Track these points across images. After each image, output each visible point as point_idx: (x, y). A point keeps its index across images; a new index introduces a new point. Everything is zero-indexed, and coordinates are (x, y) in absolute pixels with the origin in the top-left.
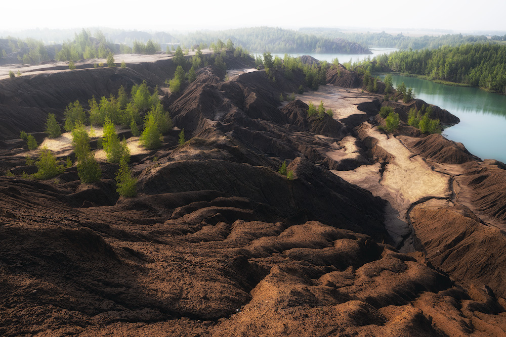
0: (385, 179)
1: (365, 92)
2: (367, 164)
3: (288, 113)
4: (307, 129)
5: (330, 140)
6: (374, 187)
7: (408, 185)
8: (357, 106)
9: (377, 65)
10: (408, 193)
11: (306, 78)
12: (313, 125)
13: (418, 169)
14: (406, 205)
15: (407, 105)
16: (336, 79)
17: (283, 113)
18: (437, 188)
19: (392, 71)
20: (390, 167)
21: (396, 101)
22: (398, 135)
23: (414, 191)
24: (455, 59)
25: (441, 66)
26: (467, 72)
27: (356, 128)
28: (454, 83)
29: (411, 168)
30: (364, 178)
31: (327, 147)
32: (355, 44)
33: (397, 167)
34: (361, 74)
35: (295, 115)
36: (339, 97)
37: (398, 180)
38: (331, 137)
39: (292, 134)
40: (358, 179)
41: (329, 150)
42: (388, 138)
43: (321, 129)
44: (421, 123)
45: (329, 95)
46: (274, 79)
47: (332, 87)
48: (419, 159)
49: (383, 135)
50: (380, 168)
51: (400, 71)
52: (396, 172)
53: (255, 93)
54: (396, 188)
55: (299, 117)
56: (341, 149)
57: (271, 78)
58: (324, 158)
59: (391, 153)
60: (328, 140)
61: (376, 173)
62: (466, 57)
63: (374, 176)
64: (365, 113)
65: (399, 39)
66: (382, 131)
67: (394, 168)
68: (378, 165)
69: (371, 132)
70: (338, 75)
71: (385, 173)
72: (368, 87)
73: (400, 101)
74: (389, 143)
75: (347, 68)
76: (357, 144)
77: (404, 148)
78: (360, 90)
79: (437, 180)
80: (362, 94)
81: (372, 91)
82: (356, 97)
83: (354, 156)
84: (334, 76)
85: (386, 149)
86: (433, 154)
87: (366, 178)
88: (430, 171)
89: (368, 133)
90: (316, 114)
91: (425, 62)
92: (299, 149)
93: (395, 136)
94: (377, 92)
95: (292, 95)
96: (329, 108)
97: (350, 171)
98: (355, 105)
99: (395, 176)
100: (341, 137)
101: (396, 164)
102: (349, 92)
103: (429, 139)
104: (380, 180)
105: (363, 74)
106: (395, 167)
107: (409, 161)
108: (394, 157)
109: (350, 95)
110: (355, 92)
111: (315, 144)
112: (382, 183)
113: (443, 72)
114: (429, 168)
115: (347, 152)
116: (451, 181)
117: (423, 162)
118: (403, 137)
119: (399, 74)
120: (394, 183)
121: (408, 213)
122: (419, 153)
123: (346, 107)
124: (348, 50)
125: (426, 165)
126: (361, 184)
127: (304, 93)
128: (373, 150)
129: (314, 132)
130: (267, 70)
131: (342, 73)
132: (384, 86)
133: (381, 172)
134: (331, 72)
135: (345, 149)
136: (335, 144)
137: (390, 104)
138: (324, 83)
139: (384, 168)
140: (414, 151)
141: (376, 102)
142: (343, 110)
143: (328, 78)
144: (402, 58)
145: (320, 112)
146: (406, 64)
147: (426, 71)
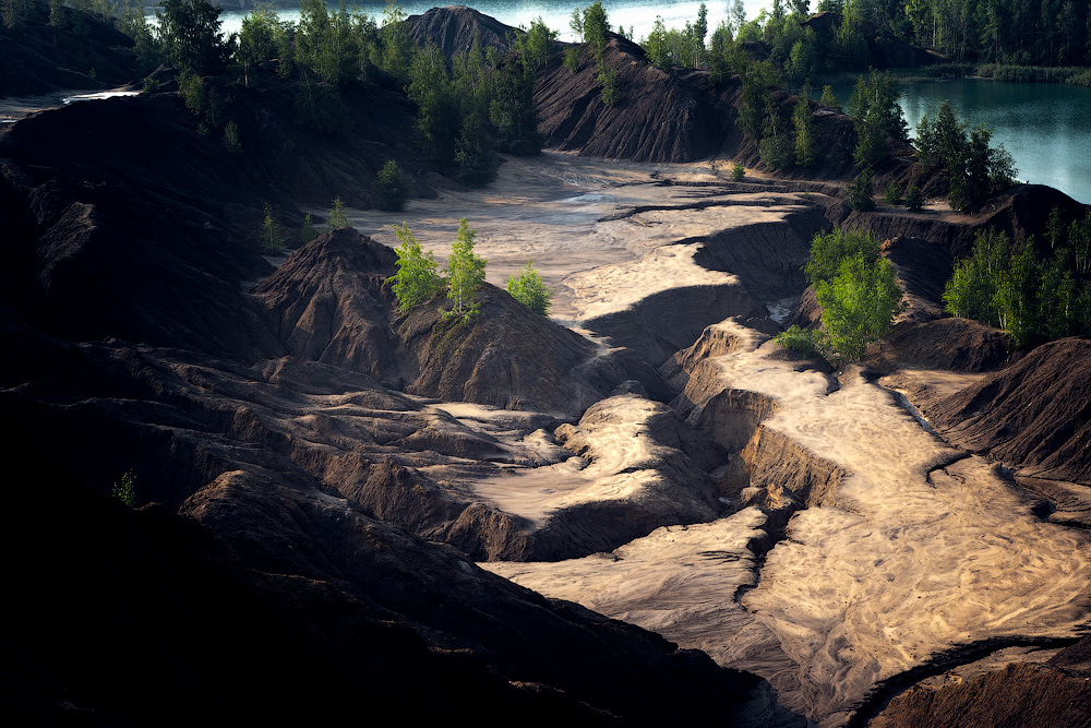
0: (771, 579)
1: (749, 173)
2: (687, 520)
3: (286, 304)
4: (395, 380)
5: (513, 424)
6: (706, 618)
7: (885, 598)
8: (693, 248)
9: (844, 32)
10: (879, 634)
11: (422, 124)
12: (423, 355)
13: (956, 521)
15: (970, 220)
16: (592, 121)
17: (260, 305)
18: (1042, 599)
19: (932, 59)
20: (810, 522)
21: (916, 206)
22: (891, 369)
23: (915, 621)
27: (679, 358)
29: (922, 517)
30: (659, 584)
31: (485, 454)
33: (848, 521)
34: (727, 83)
35: (329, 310)
36: (607, 209)
37: (839, 580)
38: (523, 406)
39: (297, 407)
40: (622, 594)
41: (497, 472)
42: (834, 387)
43: (465, 372)
44: (1003, 295)
45: (550, 206)
46: (231, 134)
47: (575, 163)
48: (979, 472)
49: (807, 375)
50: (752, 534)
51: (973, 57)
52: (839, 546)
53: (89, 208)
54: (818, 614)
55: (355, 324)
56: (564, 459)
57: (217, 133)
58: (457, 509)
59: (830, 456)
60: (500, 425)
61: (730, 557)
63: (714, 569)
64: (730, 280)
66: (803, 356)
67: (833, 527)
68: (752, 515)
69: (742, 365)
70: (606, 96)
71: (780, 554)
72: (767, 149)
73: (938, 205)
74: (829, 413)
75: (653, 53)
76: (654, 430)
77: (907, 428)
78: (728, 167)
79: (1051, 562)
80: (738, 184)
81: (790, 167)
82: (700, 207)
83: (628, 488)
84: (580, 105)
85: (806, 440)
86: (1049, 446)
87: (668, 584)
88: (1024, 524)
89: (728, 375)
90: (434, 293)
92: (329, 477)
93: (871, 377)
94: (815, 167)
95: (338, 217)
96: (524, 271)
97: (591, 560)
98: (688, 241)
99: (828, 563)
100: (578, 405)
101: (848, 508)
102: (667, 183)
103: (1032, 366)
105: (736, 83)
106: (840, 520)
107: (920, 486)
108: (844, 474)
109: (668, 195)
110: (699, 178)
111: (420, 446)
112: (753, 599)
114: (1022, 509)
115: (591, 472)
117: (998, 485)
118: (916, 376)
119: (971, 71)
120: (813, 594)
122: (985, 443)
123: (633, 257)
125: (1009, 499)
126: (636, 614)
127: (414, 204)
128: (749, 455)
129: (433, 393)
130: (190, 87)
131: (623, 84)
132: (849, 131)
133: (759, 549)
134: (570, 85)
135: (587, 458)
136: (537, 442)
137: (883, 228)
138: (527, 143)
139: (775, 530)
140: (960, 437)
141: (807, 223)
142: (615, 272)
143: (551, 119)
145: (455, 280)
146: (1003, 12)
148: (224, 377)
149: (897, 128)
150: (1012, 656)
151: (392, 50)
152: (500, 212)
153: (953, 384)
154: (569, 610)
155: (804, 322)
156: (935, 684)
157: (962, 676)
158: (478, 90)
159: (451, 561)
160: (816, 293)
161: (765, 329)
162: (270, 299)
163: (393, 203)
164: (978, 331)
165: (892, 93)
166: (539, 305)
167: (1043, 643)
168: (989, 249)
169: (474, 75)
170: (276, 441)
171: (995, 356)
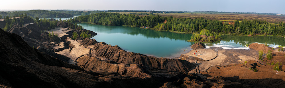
2: (66, 49)
4: (49, 41)
6: (67, 55)
7: (78, 53)
8: (66, 33)
10: (77, 55)
11: (50, 25)
12: (50, 39)
13: (81, 48)
14: (76, 58)
16: (60, 25)
18: (86, 52)
19: (79, 22)
20: (73, 49)
27: (65, 39)
28: (96, 24)
29: (79, 48)
30: (65, 53)
31: (54, 45)
32: (68, 14)
36: (61, 30)
37: (75, 52)
38: (56, 42)
39: (43, 42)
40: (62, 53)
43: (53, 40)
44: (83, 35)
45: (58, 30)
47: (59, 28)
48: (82, 45)
52: (75, 50)
54: (74, 54)
55: (46, 37)
57: (39, 26)
58: (52, 49)
61: (69, 51)
64: (68, 35)
66: (72, 39)
68: (70, 49)
69: (69, 40)
71: (71, 51)
72: (70, 27)
73: (80, 30)
74: (74, 42)
75: (64, 21)
76: (64, 44)
77: (78, 43)
78: (68, 28)
79: (87, 50)
81: (71, 28)
82: (66, 30)
83: (62, 47)
85: (73, 44)
86: (86, 44)
88: (85, 48)
91: (88, 19)
92: (45, 47)
93: (76, 40)
94: (73, 28)
95: (45, 31)
96: (56, 34)
100: (59, 42)
102: (64, 29)
103: (85, 39)
106: (75, 49)
107: (79, 46)
108: (75, 46)
111: (50, 45)
112: (70, 53)
116: (91, 50)
117: (84, 46)
118: (79, 40)
119: (81, 22)
121: (76, 60)
123: (63, 33)
124: (66, 16)
126: (63, 55)
128: (69, 45)
129: (51, 42)
130: (37, 23)
131: (62, 23)
134: (59, 23)
135: (60, 45)
136: (57, 44)
137: (77, 31)
138: (56, 27)
139: (71, 49)
141: (72, 31)
142: (61, 34)
143: (58, 25)
144: (81, 18)
145: (52, 35)
146: (83, 19)
147: (88, 21)
148: (39, 40)
149: (77, 26)
151: (49, 21)
152: (55, 31)
153: (81, 40)
154: (59, 54)
155: (72, 37)
156: (81, 58)
158: (54, 23)
159: (52, 52)
160: (73, 35)
161: (70, 38)
162: (41, 36)
163: (49, 30)
164: (82, 37)
165: (77, 24)
166: (57, 36)
167: (86, 55)
168: (83, 33)
169: (53, 22)
170: (42, 44)
171: (83, 39)
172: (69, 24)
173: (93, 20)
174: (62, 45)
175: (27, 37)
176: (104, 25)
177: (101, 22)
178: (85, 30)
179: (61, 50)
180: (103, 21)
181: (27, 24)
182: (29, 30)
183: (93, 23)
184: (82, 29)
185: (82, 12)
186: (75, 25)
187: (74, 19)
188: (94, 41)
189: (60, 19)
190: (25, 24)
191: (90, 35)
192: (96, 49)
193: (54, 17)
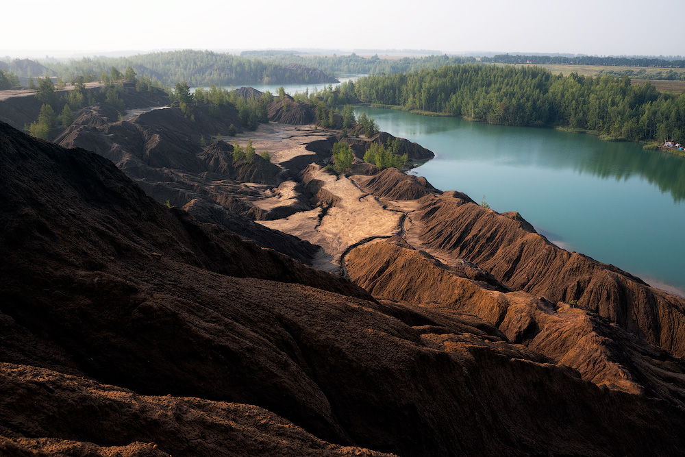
0: (323, 224)
1: (318, 128)
2: (304, 210)
3: (206, 159)
4: (233, 177)
5: (262, 188)
6: (308, 233)
7: (350, 228)
8: (305, 146)
9: (340, 95)
10: (348, 236)
11: (240, 115)
12: (240, 171)
13: (366, 210)
14: (342, 248)
15: (370, 140)
16: (281, 115)
17: (200, 159)
18: (384, 227)
19: (361, 102)
20: (333, 210)
21: (357, 137)
22: (351, 175)
23: (356, 233)
24: (433, 83)
25: (417, 92)
26: (447, 98)
27: (302, 172)
28: (434, 113)
29: (358, 209)
30: (297, 225)
31: (255, 195)
32: (315, 70)
34: (313, 107)
35: (217, 160)
36: (285, 136)
37: (339, 224)
38: (265, 184)
39: (210, 184)
40: (288, 228)
41: (258, 199)
42: (338, 179)
43: (250, 175)
44: (377, 158)
45: (271, 135)
46: (193, 117)
47: (276, 125)
48: (371, 198)
49: (332, 176)
50: (319, 213)
51: (370, 102)
52: (339, 216)
53: (158, 136)
54: (334, 232)
55: (223, 164)
56: (274, 196)
57: (189, 117)
58: (249, 208)
59: (337, 195)
60: (259, 188)
61: (314, 219)
62: (444, 80)
63: (310, 222)
64: (314, 153)
65: (373, 62)
66: (331, 172)
67: (338, 211)
68: (319, 209)
69: (317, 173)
70: (284, 109)
71: (326, 218)
72: (322, 122)
73: (362, 136)
74: (337, 185)
75: (295, 99)
76: (296, 189)
77: (355, 188)
78: (313, 126)
79: (387, 219)
80: (316, 130)
81: (328, 127)
82: (307, 136)
83: (290, 203)
84: (278, 111)
85: (332, 191)
86: (386, 192)
87: (299, 225)
88: (381, 210)
89: (313, 176)
90: (243, 156)
91: (399, 89)
92: (218, 201)
93: (347, 176)
94: (334, 127)
95: (219, 138)
96: (265, 151)
97: (281, 220)
98: (304, 144)
99: (337, 220)
100: (278, 183)
101: (341, 207)
102: (299, 130)
103: (383, 174)
104: (317, 226)
105: (315, 106)
106: (340, 210)
107: (358, 202)
108: (341, 199)
109: (299, 133)
110: (307, 129)
111: (240, 193)
112: (319, 228)
113: (420, 100)
114: (380, 207)
115: (281, 199)
116: (402, 219)
117: (375, 201)
118: (357, 176)
119: (370, 105)
121: (343, 257)
122: (372, 192)
123: (291, 148)
124: (307, 78)
125: (378, 205)
126: (292, 232)
127: (237, 135)
128: (318, 195)
129: (243, 181)
130: (183, 106)
131: (288, 106)
132: (342, 118)
133: (321, 217)
134: (276, 106)
135: (280, 196)
136: (268, 192)
137: (350, 141)
138: (265, 120)
139: (324, 212)
140: (367, 190)
141: (332, 140)
142: (286, 151)
143: (271, 114)
144: (372, 84)
145: (248, 153)
146: (377, 92)
147: (402, 99)
148: (192, 177)
149: (353, 118)
150: (377, 240)
151: (232, 97)
152: (259, 137)
153: (366, 178)
154: (276, 232)
155: (331, 163)
156: (360, 247)
157: (367, 245)
158: (253, 107)
159: (248, 220)
160: (334, 157)
161: (322, 165)
162: (203, 158)
163: (233, 135)
164: (371, 166)
165: (352, 110)
166: (268, 159)
167: (384, 237)
168: (374, 147)
169: (252, 103)
170: (205, 192)
171: (375, 171)
172: (317, 112)
173: (424, 96)
174: (287, 193)
175: (140, 165)
176: (470, 119)
177: (459, 108)
178: (386, 136)
179: (283, 213)
180: (467, 104)
181: (137, 113)
182: (150, 135)
183: (422, 108)
184: (372, 131)
185: (375, 60)
186: (344, 112)
187: (342, 90)
188: (420, 183)
189: (279, 87)
190: (128, 111)
191: (405, 157)
192: (423, 218)
193: (256, 83)
